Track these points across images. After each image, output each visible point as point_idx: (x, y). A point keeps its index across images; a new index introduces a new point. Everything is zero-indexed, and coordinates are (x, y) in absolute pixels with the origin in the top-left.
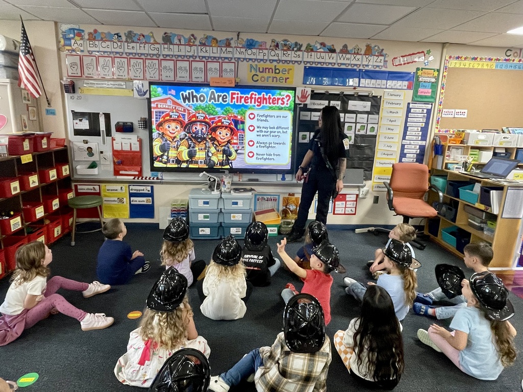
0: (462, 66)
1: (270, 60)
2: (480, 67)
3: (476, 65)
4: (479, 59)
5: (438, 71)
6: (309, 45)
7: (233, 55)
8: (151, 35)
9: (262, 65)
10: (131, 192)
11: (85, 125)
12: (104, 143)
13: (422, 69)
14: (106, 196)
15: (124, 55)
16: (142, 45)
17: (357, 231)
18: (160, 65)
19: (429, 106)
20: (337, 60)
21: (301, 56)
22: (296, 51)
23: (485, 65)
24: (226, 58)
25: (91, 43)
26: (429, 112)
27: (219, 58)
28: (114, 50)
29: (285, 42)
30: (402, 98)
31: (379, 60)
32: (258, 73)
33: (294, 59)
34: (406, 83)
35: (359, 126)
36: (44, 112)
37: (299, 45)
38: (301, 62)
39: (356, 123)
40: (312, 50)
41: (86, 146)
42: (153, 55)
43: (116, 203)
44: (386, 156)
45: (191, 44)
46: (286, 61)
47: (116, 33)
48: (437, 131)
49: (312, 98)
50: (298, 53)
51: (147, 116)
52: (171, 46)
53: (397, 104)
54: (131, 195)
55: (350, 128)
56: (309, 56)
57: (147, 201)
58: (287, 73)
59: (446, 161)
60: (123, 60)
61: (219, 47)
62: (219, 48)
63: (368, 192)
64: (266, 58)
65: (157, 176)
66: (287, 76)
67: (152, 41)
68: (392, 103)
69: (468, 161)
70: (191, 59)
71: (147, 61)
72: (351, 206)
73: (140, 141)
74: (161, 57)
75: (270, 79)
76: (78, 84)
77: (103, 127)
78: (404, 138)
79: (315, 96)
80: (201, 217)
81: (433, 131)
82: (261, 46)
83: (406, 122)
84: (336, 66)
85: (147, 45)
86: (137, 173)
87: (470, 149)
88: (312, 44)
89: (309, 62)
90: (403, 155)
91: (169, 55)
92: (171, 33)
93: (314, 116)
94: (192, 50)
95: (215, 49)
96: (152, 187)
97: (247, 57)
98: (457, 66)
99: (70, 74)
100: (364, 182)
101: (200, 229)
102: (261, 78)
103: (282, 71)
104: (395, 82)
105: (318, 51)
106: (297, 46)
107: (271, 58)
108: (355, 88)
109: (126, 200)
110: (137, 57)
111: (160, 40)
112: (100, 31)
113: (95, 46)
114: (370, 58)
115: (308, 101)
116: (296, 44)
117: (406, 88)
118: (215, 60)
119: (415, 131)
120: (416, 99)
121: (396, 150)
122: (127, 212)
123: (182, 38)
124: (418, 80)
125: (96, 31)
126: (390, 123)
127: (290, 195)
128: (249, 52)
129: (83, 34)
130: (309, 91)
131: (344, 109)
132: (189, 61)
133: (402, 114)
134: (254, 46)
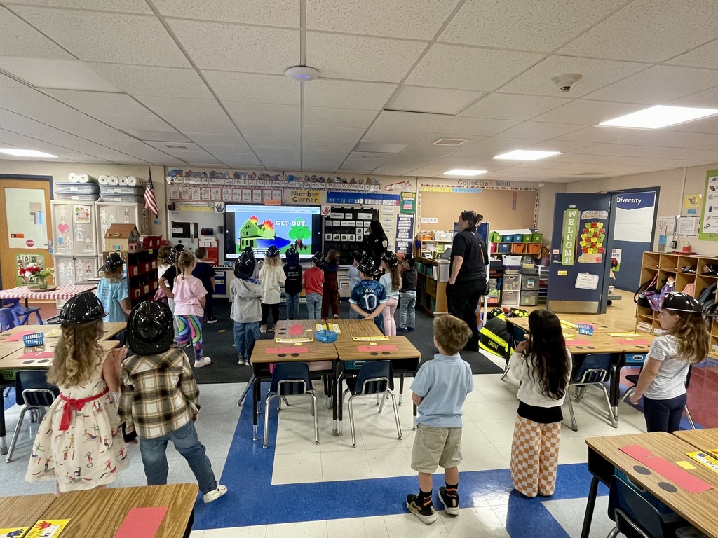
0: (431, 191)
2: (442, 191)
3: (439, 190)
4: (441, 186)
5: (416, 193)
6: (329, 179)
7: (280, 185)
8: (226, 173)
9: (299, 191)
11: (180, 230)
12: (192, 242)
13: (405, 192)
15: (208, 186)
16: (221, 180)
18: (232, 191)
19: (412, 216)
20: (348, 187)
21: (325, 185)
22: (321, 182)
23: (446, 190)
24: (275, 187)
25: (187, 178)
26: (412, 219)
27: (271, 187)
28: (202, 183)
29: (314, 177)
30: (393, 211)
31: (376, 188)
32: (297, 196)
33: (320, 187)
34: (395, 201)
36: (153, 223)
37: (323, 178)
38: (325, 189)
39: (363, 227)
40: (332, 182)
42: (228, 185)
45: (253, 178)
46: (315, 189)
47: (204, 172)
48: (418, 233)
49: (332, 212)
50: (323, 183)
51: (223, 225)
52: (240, 180)
53: (390, 215)
55: (359, 231)
56: (330, 186)
57: (221, 282)
58: (315, 196)
59: (422, 252)
60: (207, 189)
61: (271, 180)
64: (301, 187)
65: (228, 264)
66: (316, 198)
67: (227, 177)
68: (387, 214)
69: (436, 251)
70: (253, 188)
71: (224, 190)
73: (218, 241)
74: (233, 187)
75: (305, 200)
76: (177, 204)
77: (192, 232)
78: (397, 237)
79: (334, 210)
81: (416, 232)
82: (298, 180)
83: (397, 228)
84: (348, 191)
85: (224, 179)
87: (437, 244)
88: (331, 178)
89: (330, 189)
90: (397, 248)
91: (238, 186)
92: (239, 172)
93: (335, 223)
94: (253, 183)
95: (268, 182)
96: (225, 273)
97: (290, 186)
98: (428, 190)
99: (172, 198)
102: (299, 199)
103: (313, 195)
104: (388, 201)
105: (336, 182)
106: (322, 180)
107: (305, 187)
108: (361, 205)
110: (217, 187)
111: (232, 176)
112: (193, 171)
113: (190, 180)
114: (370, 186)
115: (329, 214)
116: (321, 178)
117: (395, 204)
118: (268, 189)
119: (403, 232)
120: (402, 212)
123: (247, 175)
124: (403, 199)
125: (190, 171)
128: (291, 183)
129: (182, 173)
130: (330, 207)
131: (355, 219)
132: (251, 189)
133: (394, 221)
134: (294, 179)
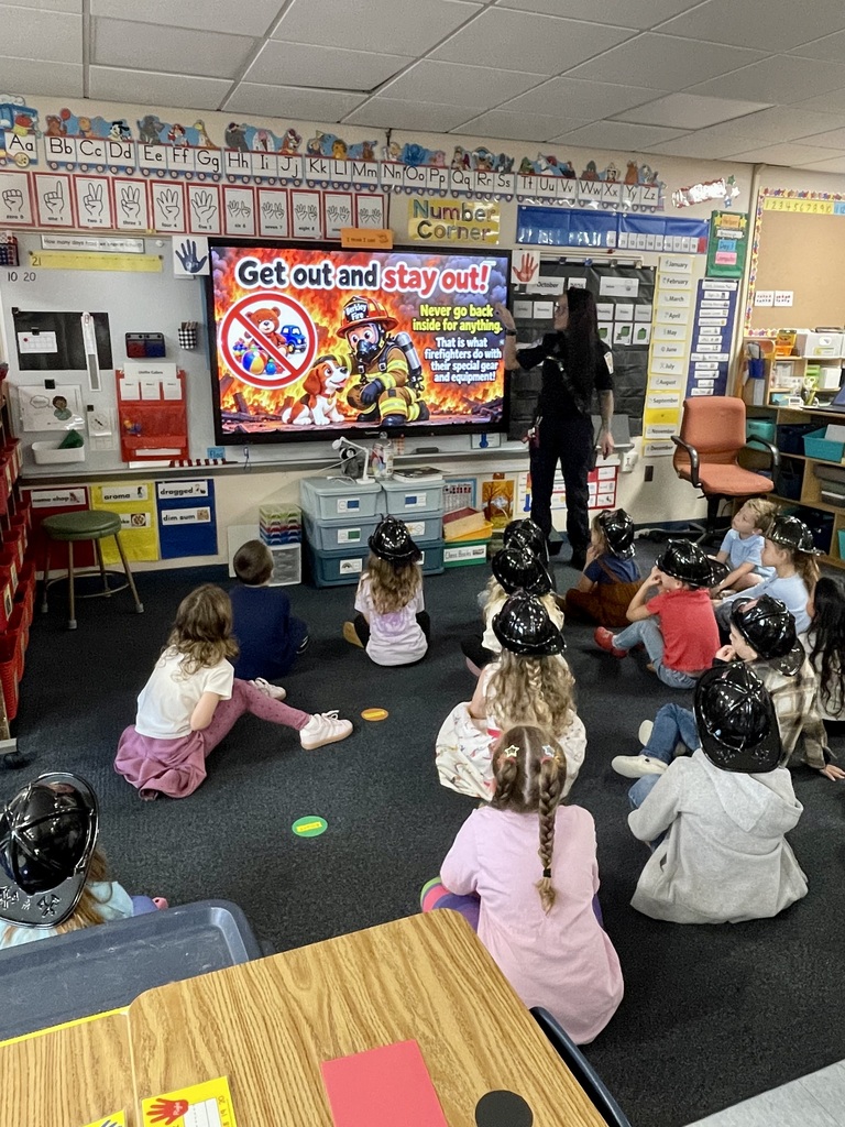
0: (784, 209)
1: (452, 191)
2: (811, 211)
3: (804, 206)
4: (809, 196)
5: (748, 217)
6: (525, 161)
7: (379, 180)
8: (200, 127)
9: (436, 201)
10: (161, 497)
11: (46, 343)
12: (95, 385)
13: (722, 213)
15: (138, 175)
16: (180, 152)
18: (222, 198)
19: (733, 286)
20: (577, 193)
21: (512, 184)
22: (503, 173)
23: (819, 207)
24: (364, 185)
25: (55, 142)
26: (733, 295)
27: (349, 184)
28: (112, 161)
29: (482, 154)
30: (689, 270)
31: (649, 196)
32: (429, 219)
33: (498, 190)
34: (695, 241)
35: (618, 327)
37: (508, 160)
38: (512, 196)
39: (614, 322)
40: (532, 173)
41: (52, 394)
42: (205, 175)
43: (129, 526)
44: (664, 387)
45: (290, 152)
46: (483, 194)
47: (117, 120)
48: (746, 335)
49: (543, 273)
50: (507, 177)
51: (203, 320)
52: (247, 156)
54: (163, 505)
57: (200, 515)
58: (485, 218)
59: (771, 390)
60: (135, 185)
61: (349, 159)
62: (349, 163)
63: (636, 460)
64: (444, 186)
65: (224, 455)
66: (485, 225)
67: (202, 143)
68: (673, 281)
69: (806, 387)
70: (290, 186)
71: (192, 190)
72: (607, 490)
73: (182, 375)
74: (224, 181)
75: (455, 233)
76: (27, 242)
77: (90, 347)
78: (693, 350)
79: (548, 268)
80: (343, 536)
81: (741, 333)
82: (434, 161)
83: (697, 317)
84: (576, 206)
85: (191, 150)
86: (176, 452)
87: (806, 366)
88: (532, 158)
89: (527, 197)
90: (692, 382)
91: (241, 177)
92: (245, 125)
93: (539, 310)
94: (292, 167)
95: (341, 164)
96: (211, 483)
97: (408, 183)
98: (777, 208)
100: (630, 440)
101: (342, 563)
102: (436, 229)
103: (477, 215)
104: (677, 239)
105: (543, 173)
106: (505, 165)
107: (455, 187)
108: (610, 252)
109: (151, 518)
110: (168, 178)
111: (220, 141)
112: (76, 113)
113: (67, 150)
114: (634, 190)
115: (534, 278)
116: (502, 157)
117: (695, 250)
118: (341, 190)
119: (711, 336)
120: (712, 272)
121: (680, 373)
122: (154, 546)
123: (270, 139)
124: (715, 235)
125: (66, 114)
126: (671, 320)
127: (496, 476)
128: (412, 172)
129: (34, 120)
130: (537, 258)
132: (286, 190)
133: (690, 301)
134: (422, 160)
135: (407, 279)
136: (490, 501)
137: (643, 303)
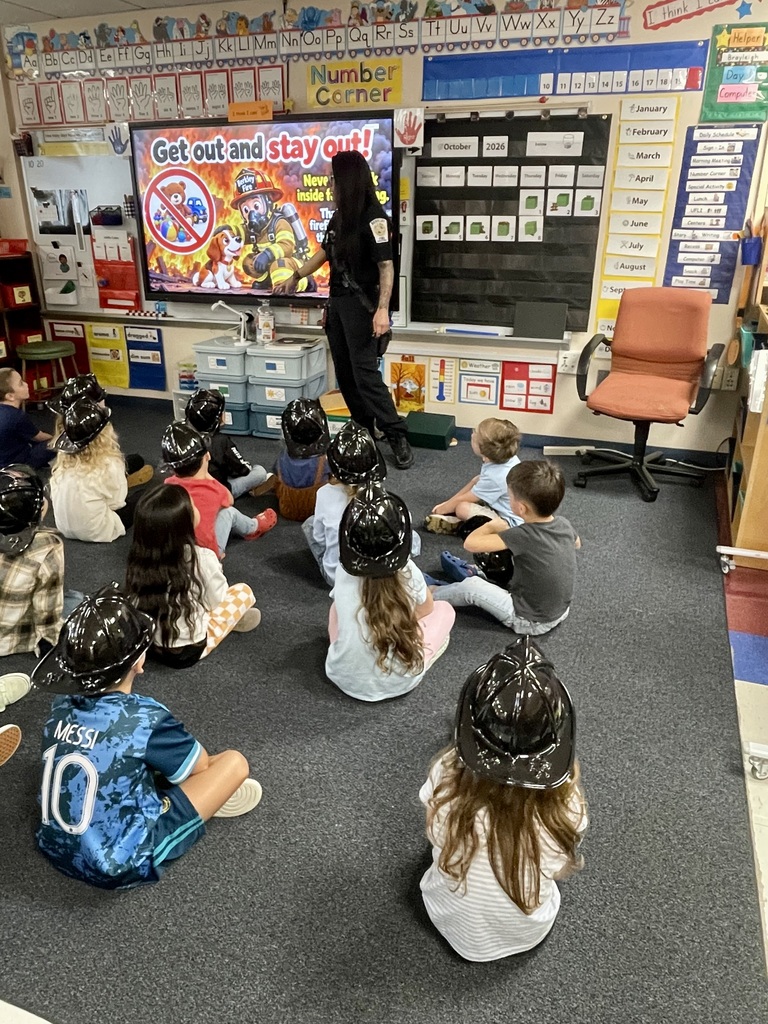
1: (350, 52)
6: (431, 4)
7: (278, 51)
8: (135, 26)
9: (334, 65)
10: (129, 339)
11: (52, 214)
12: (81, 246)
13: (730, 28)
14: (94, 345)
15: (97, 76)
16: (122, 51)
17: (548, 450)
18: (153, 86)
20: (498, 31)
21: (415, 33)
22: (404, 22)
24: (265, 58)
25: (48, 57)
26: (750, 148)
27: (252, 59)
28: (81, 67)
29: (380, 4)
30: (671, 114)
31: (605, 19)
32: (328, 85)
33: (400, 42)
34: (682, 74)
35: (553, 195)
37: (411, 5)
38: (416, 47)
39: (546, 188)
40: (440, 15)
41: (57, 253)
42: (142, 68)
43: (109, 358)
44: (627, 272)
45: (202, 35)
46: (383, 50)
47: (82, 32)
49: (428, 133)
50: (409, 26)
51: (131, 191)
52: (169, 45)
53: (658, 132)
54: (132, 345)
55: (532, 202)
56: (434, 30)
57: (154, 356)
58: (386, 77)
60: (96, 84)
61: (250, 34)
62: (251, 38)
64: (341, 47)
65: (164, 309)
66: (386, 84)
67: (137, 40)
68: (644, 132)
70: (204, 68)
71: (133, 83)
72: (542, 392)
73: (132, 242)
74: (154, 71)
75: (353, 97)
76: (39, 137)
77: (77, 217)
78: (677, 224)
79: (444, 127)
82: (331, 22)
83: (683, 179)
84: (497, 48)
85: (130, 48)
86: (132, 304)
89: (434, 46)
90: (674, 268)
91: (166, 66)
92: (167, 18)
93: (448, 176)
94: (205, 50)
95: (244, 40)
96: (159, 332)
97: (306, 49)
99: (25, 121)
100: (567, 335)
102: (335, 94)
103: (377, 74)
104: (651, 73)
105: (453, 14)
106: (407, 12)
107: (352, 46)
108: (543, 100)
109: (122, 353)
110: (117, 75)
111: (149, 36)
112: (58, 31)
113: (55, 62)
114: (581, 15)
115: (420, 141)
116: (404, 5)
117: (682, 86)
118: (246, 66)
119: (706, 204)
120: (710, 116)
121: (654, 254)
122: (126, 377)
123: (186, 26)
124: (717, 61)
126: (638, 185)
127: (404, 358)
128: (309, 37)
129: (35, 42)
131: (518, 159)
132: (200, 73)
133: (672, 158)
134: (317, 23)
135: (289, 149)
136: (398, 382)
137: (591, 164)
